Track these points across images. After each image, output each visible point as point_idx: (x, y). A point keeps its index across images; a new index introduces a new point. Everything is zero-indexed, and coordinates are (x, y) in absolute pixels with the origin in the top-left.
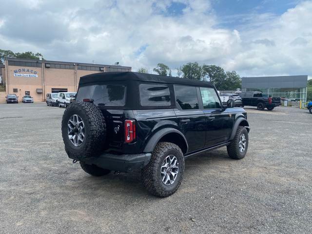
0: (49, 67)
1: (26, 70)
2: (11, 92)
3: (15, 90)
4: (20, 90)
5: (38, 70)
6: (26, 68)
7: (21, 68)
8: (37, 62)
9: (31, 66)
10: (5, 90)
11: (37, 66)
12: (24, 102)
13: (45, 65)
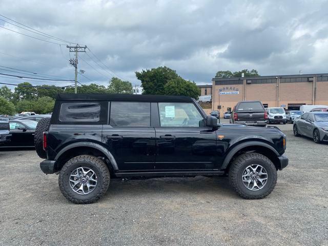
0: (250, 83)
1: (229, 88)
2: (216, 109)
3: (219, 107)
4: (223, 107)
5: (240, 87)
6: (229, 86)
7: (225, 86)
8: (239, 80)
9: (234, 84)
10: (211, 108)
11: (239, 83)
12: (224, 118)
13: (247, 82)
